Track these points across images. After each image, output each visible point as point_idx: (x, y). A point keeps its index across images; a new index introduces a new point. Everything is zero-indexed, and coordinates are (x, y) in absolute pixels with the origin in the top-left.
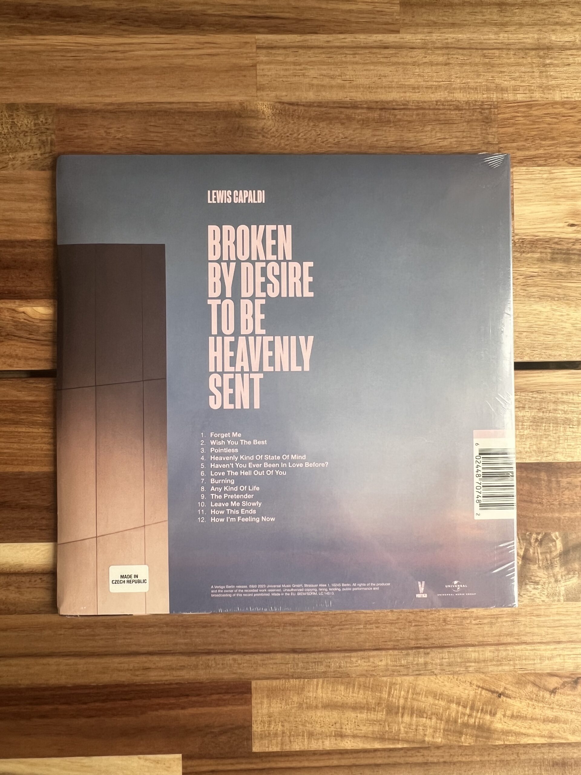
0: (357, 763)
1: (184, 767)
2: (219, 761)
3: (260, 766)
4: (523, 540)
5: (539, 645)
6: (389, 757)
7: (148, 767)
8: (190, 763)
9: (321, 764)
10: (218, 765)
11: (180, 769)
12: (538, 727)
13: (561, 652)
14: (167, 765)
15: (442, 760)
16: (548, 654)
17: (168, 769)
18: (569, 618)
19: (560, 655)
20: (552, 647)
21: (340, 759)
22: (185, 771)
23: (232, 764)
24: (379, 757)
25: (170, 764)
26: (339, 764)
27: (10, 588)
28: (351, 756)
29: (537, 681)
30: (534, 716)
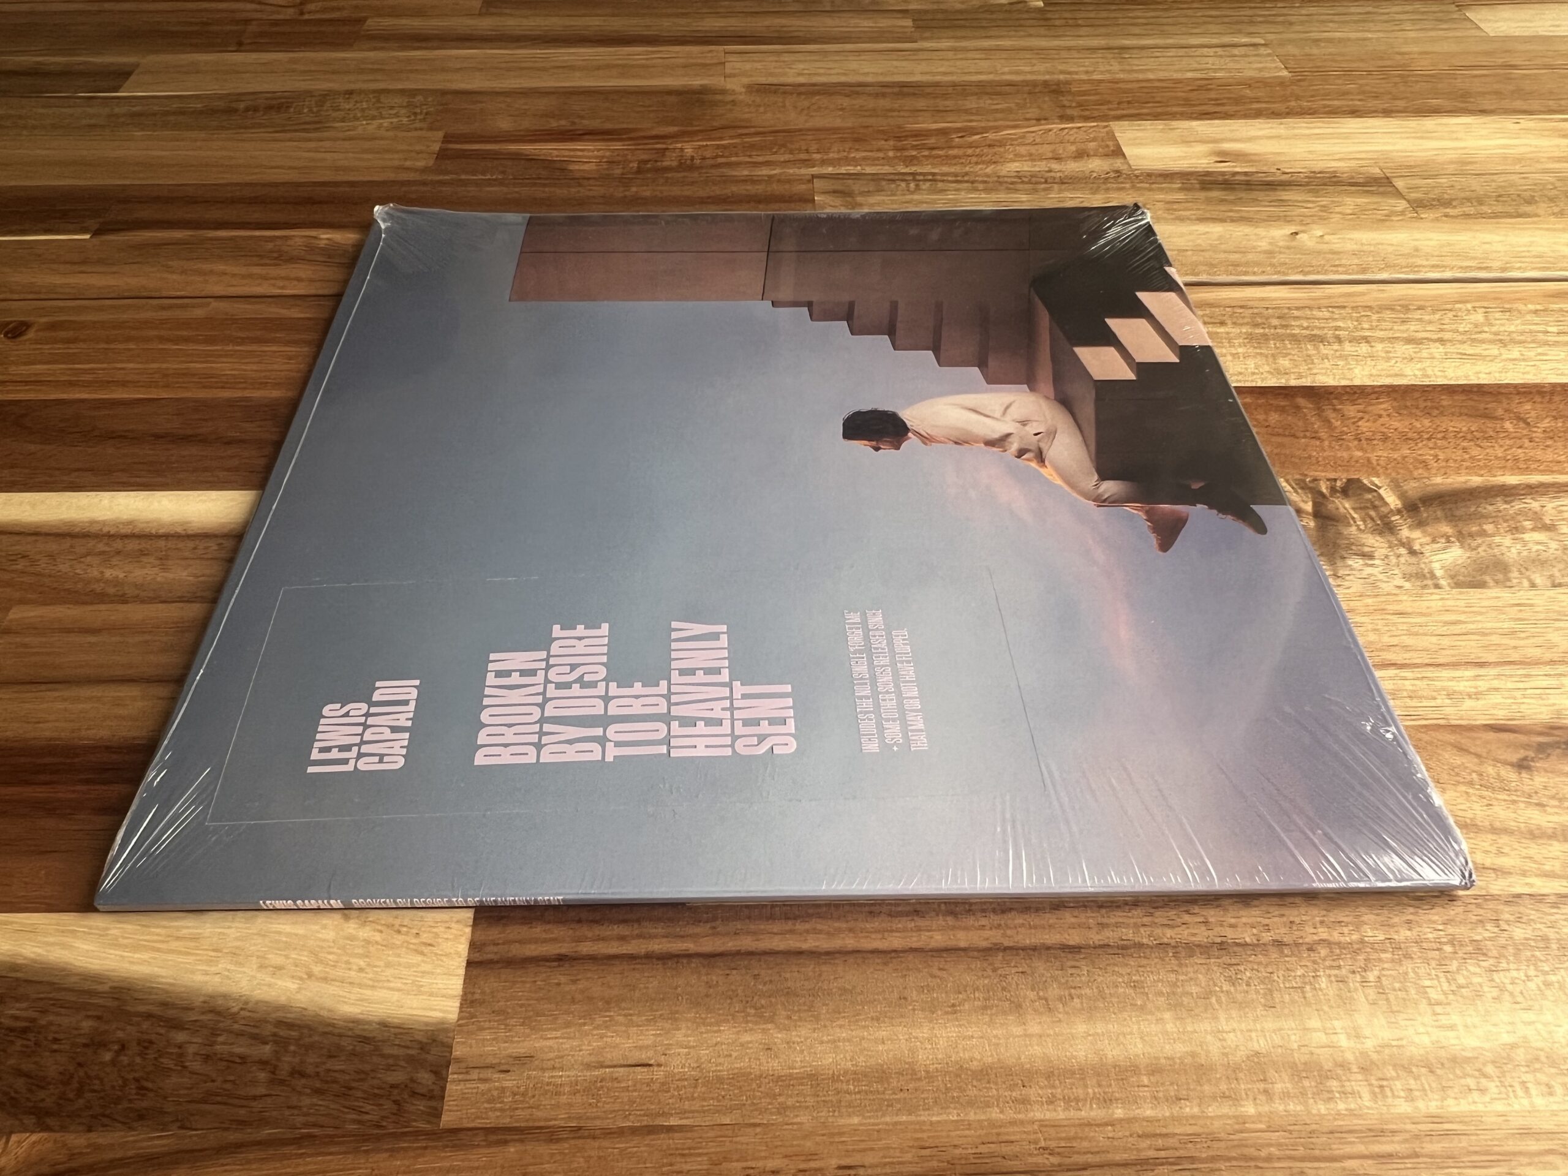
0: (1007, 943)
1: (473, 946)
2: (586, 931)
3: (708, 945)
4: (1302, 488)
5: (1431, 669)
6: (1103, 926)
7: (368, 942)
8: (494, 933)
9: (895, 941)
10: (579, 940)
11: (463, 948)
12: (1524, 852)
13: (1496, 683)
14: (425, 937)
15: (1267, 937)
16: (1462, 686)
17: (426, 950)
18: (1479, 618)
19: (1497, 689)
20: (1470, 673)
21: (953, 928)
22: (477, 957)
23: (622, 938)
24: (1072, 927)
25: (437, 935)
26: (951, 943)
27: (145, 559)
28: (983, 922)
29: (1465, 742)
30: (1497, 824)
